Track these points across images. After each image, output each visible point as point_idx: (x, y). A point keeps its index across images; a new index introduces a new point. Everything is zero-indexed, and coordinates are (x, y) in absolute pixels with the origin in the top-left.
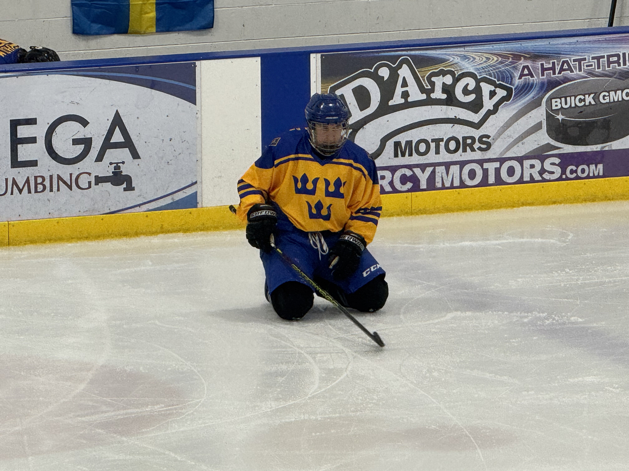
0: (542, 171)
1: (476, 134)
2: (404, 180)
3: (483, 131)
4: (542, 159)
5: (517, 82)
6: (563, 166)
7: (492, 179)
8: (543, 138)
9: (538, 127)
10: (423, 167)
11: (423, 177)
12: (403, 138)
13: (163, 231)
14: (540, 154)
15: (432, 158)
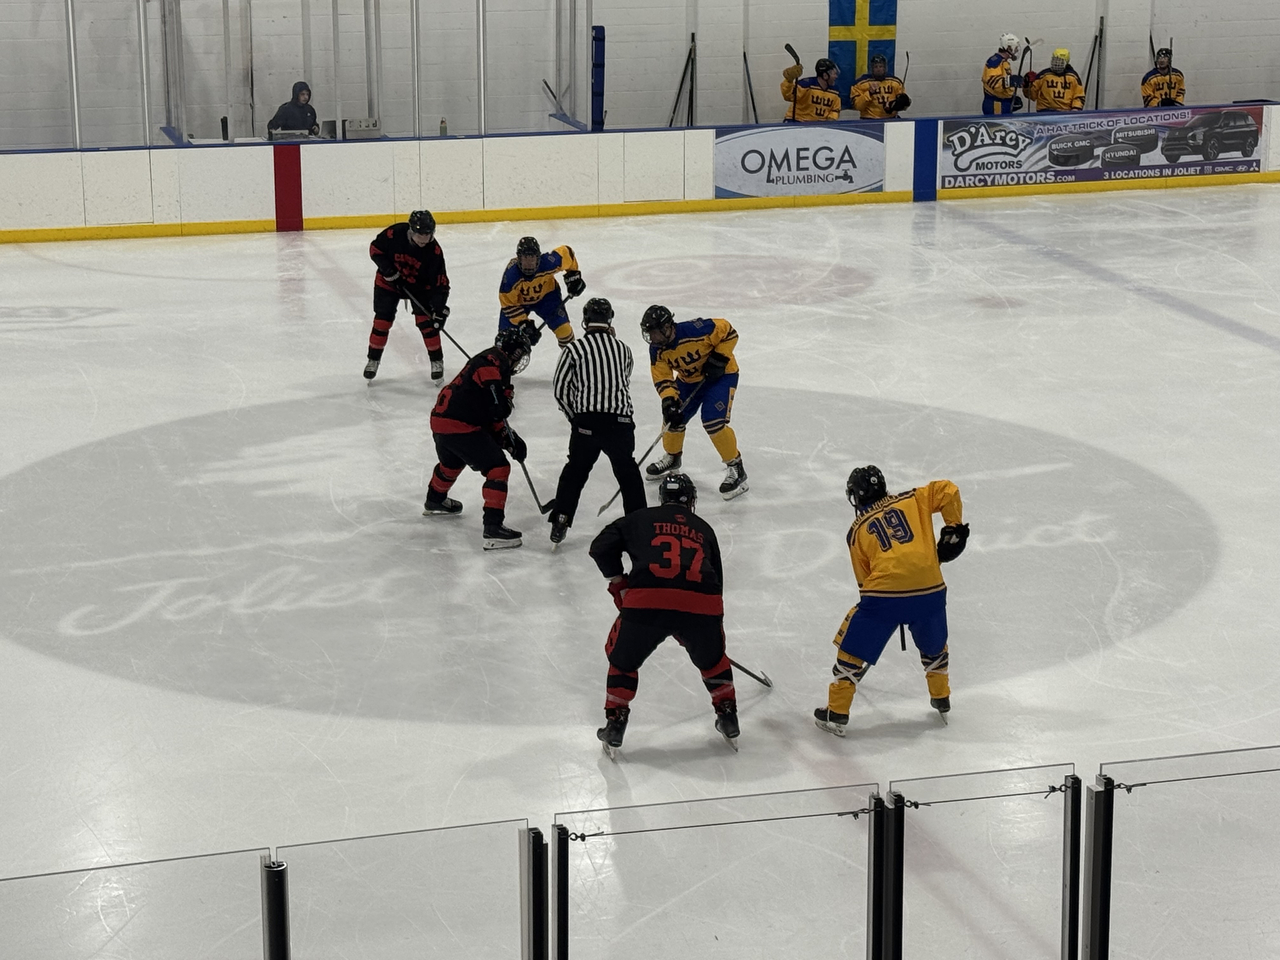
0: (1046, 178)
1: (1015, 160)
2: (980, 181)
3: (1018, 158)
4: (1046, 173)
5: (1036, 135)
6: (1056, 176)
7: (1022, 182)
8: (1047, 162)
9: (1045, 157)
10: (989, 175)
11: (989, 180)
12: (980, 161)
13: (866, 202)
14: (1045, 170)
15: (994, 171)
